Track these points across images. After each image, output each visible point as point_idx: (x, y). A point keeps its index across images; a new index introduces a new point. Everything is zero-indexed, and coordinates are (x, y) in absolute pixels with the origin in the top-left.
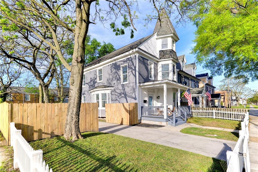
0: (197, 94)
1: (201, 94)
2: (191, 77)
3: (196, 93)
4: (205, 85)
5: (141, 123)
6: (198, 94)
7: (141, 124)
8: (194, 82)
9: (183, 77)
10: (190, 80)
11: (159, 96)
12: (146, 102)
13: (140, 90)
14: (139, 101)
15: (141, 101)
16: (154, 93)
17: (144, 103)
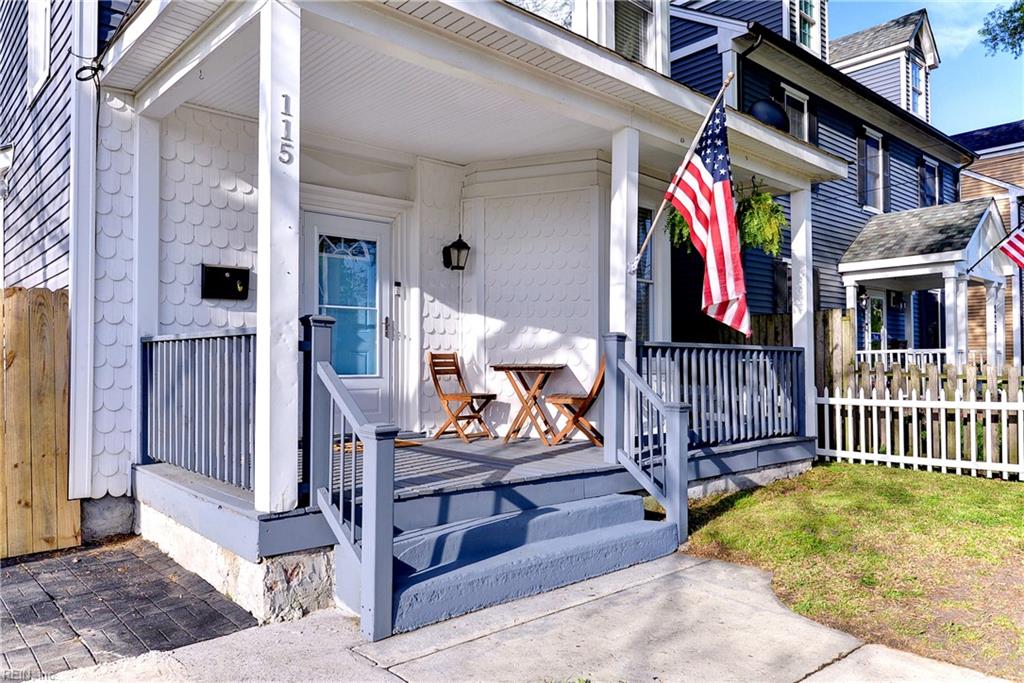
0: (922, 252)
1: (957, 255)
2: (892, 123)
3: (915, 250)
4: (1014, 208)
5: (132, 535)
6: (934, 257)
7: (129, 545)
8: (920, 163)
9: (798, 106)
10: (874, 144)
11: (460, 236)
12: (240, 288)
13: (132, 137)
14: (114, 269)
15: (135, 277)
16: (406, 208)
17: (207, 303)
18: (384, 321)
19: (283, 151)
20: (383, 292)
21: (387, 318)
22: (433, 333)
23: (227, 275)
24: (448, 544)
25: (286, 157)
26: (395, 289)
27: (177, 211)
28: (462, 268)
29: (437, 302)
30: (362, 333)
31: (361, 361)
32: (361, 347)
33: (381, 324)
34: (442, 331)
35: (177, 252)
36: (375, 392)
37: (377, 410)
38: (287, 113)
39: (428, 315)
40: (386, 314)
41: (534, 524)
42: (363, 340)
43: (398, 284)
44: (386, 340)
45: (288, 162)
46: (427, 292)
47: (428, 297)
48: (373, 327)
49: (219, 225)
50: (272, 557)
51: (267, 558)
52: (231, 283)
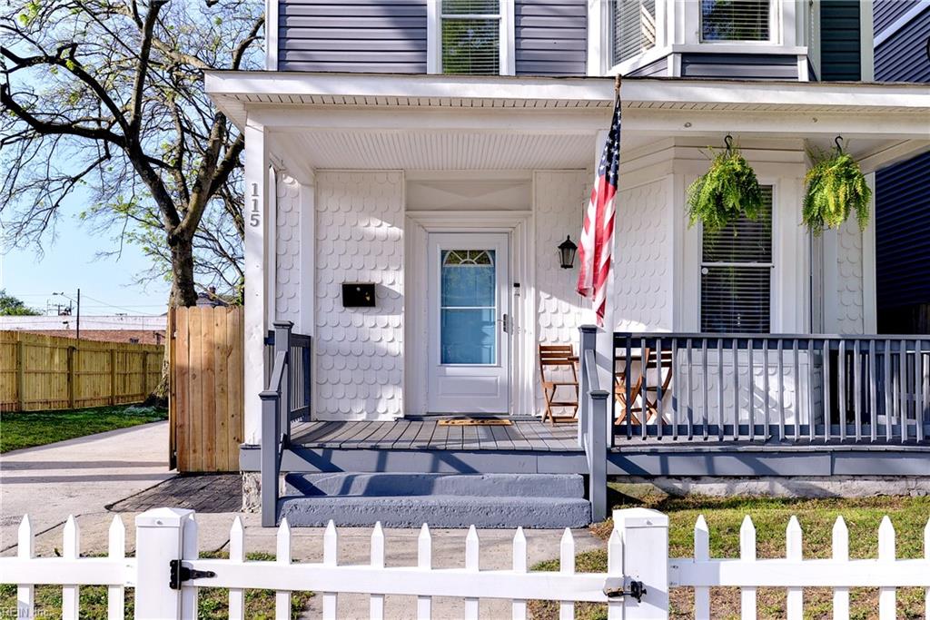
11: (569, 237)
12: (368, 298)
13: (298, 200)
14: (287, 290)
15: (299, 295)
16: (526, 217)
17: (349, 310)
18: (502, 319)
19: (252, 219)
20: (503, 294)
21: (505, 315)
22: (550, 326)
23: (358, 289)
24: (355, 482)
25: (254, 223)
26: (514, 289)
27: (327, 246)
28: (571, 267)
29: (555, 299)
30: (486, 329)
31: (485, 353)
32: (486, 341)
33: (500, 320)
34: (560, 324)
35: (327, 275)
36: (494, 379)
37: (496, 395)
38: (255, 194)
39: (544, 311)
40: (505, 311)
41: (442, 481)
42: (487, 335)
43: (517, 285)
44: (504, 335)
45: (256, 225)
46: (543, 291)
47: (543, 295)
48: (494, 323)
49: (357, 253)
50: (249, 472)
51: (246, 472)
52: (362, 294)
